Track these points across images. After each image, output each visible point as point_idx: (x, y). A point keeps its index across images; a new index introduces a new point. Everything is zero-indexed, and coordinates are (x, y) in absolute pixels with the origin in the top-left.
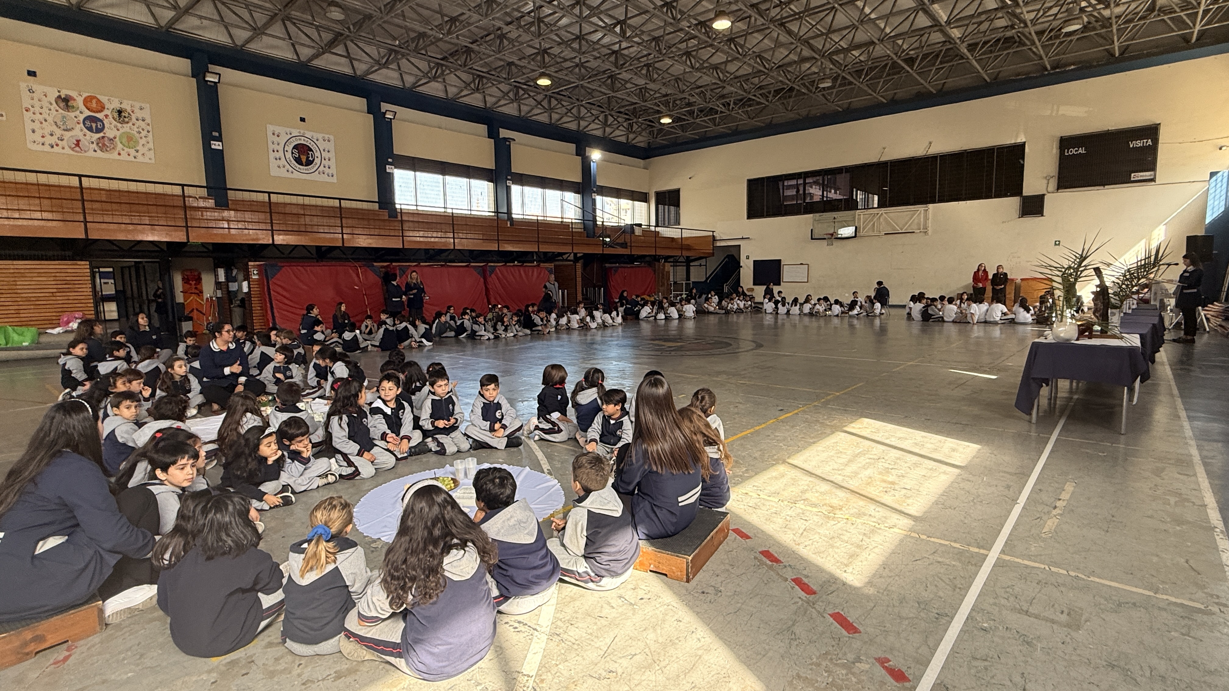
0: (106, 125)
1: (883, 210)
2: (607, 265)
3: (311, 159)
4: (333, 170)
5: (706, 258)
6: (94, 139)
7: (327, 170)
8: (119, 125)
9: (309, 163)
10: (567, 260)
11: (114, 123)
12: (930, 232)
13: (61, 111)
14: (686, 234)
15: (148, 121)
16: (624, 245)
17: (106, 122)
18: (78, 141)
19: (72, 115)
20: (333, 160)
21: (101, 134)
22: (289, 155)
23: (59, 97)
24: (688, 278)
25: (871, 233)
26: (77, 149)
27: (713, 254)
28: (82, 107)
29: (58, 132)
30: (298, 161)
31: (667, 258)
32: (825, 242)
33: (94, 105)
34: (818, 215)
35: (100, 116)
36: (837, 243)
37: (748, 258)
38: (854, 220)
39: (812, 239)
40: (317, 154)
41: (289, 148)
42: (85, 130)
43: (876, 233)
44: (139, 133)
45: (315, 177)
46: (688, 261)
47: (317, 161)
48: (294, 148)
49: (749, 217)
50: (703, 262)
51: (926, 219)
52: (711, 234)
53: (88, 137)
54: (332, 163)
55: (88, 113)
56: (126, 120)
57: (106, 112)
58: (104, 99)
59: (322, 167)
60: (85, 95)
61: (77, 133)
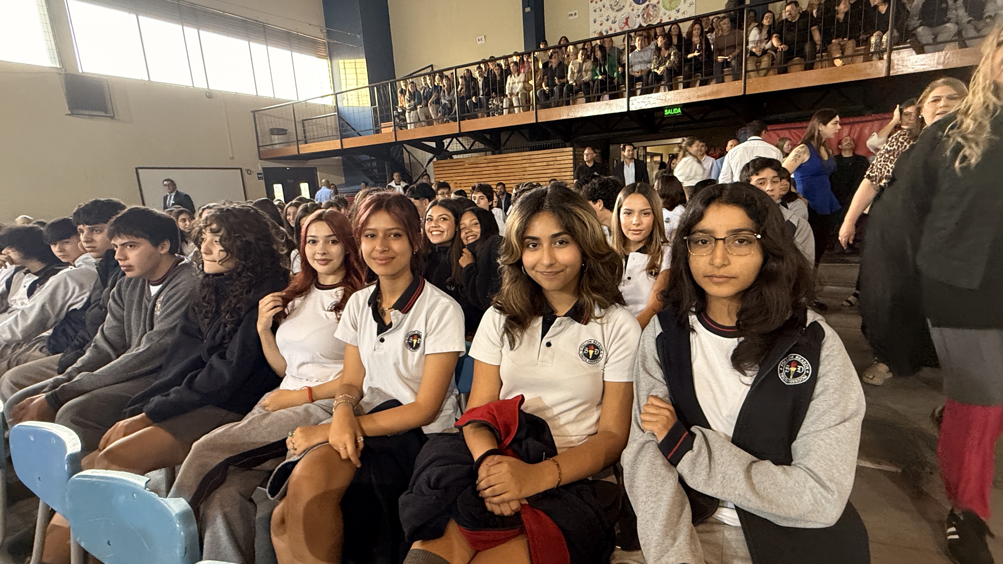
6: (640, 11)
18: (627, 19)
21: (647, 3)
26: (626, 28)
29: (612, 14)
42: (634, 4)
53: (635, 11)
61: (627, 10)
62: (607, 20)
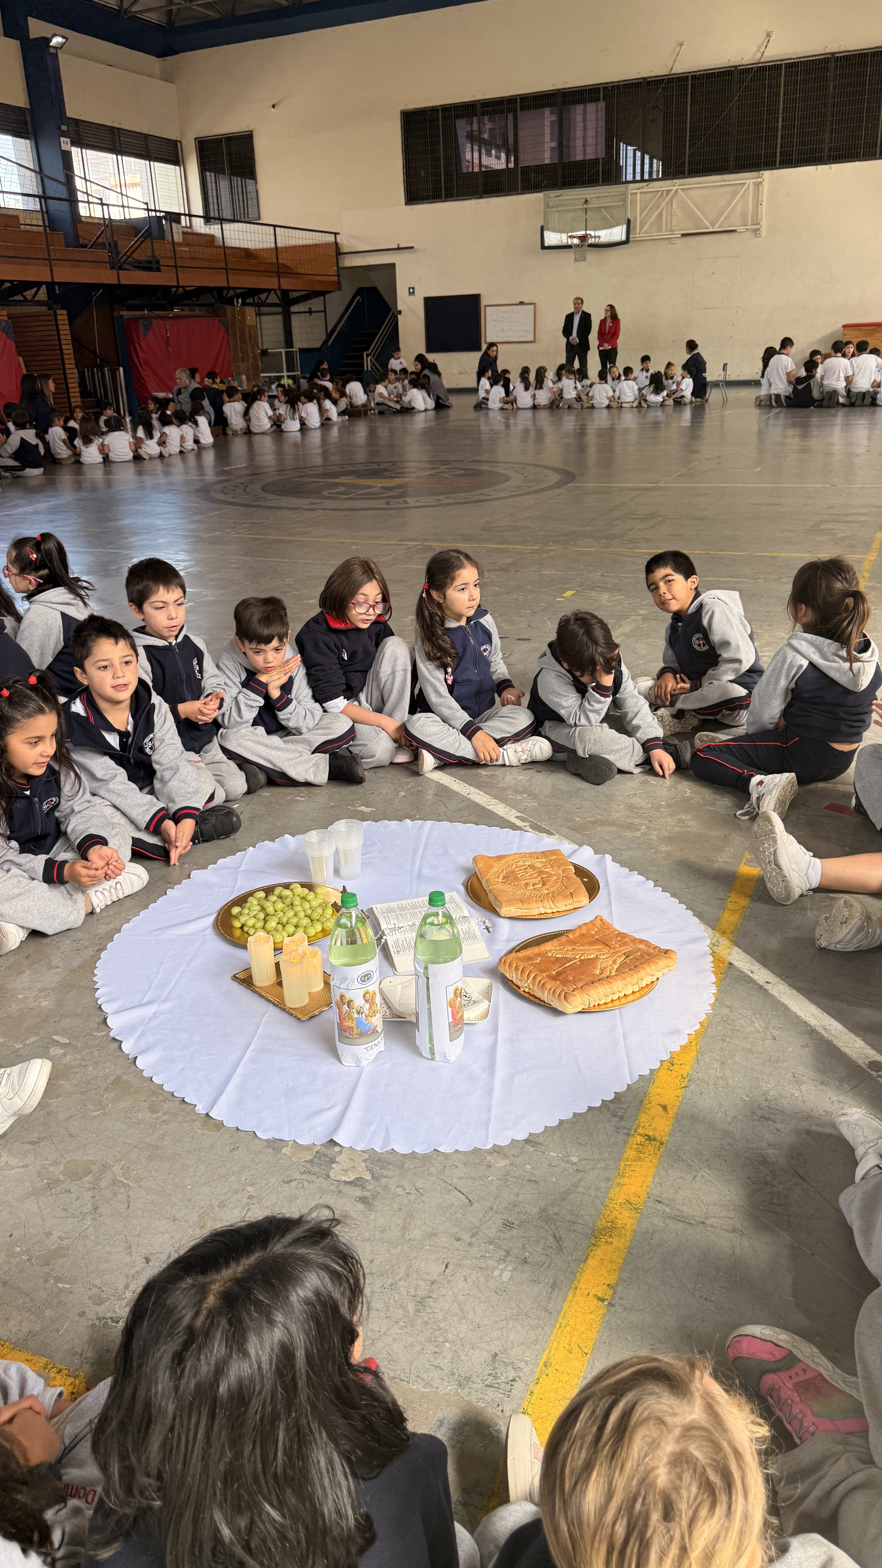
1: (675, 185)
2: (125, 314)
5: (323, 293)
10: (34, 302)
12: (764, 231)
14: (287, 239)
16: (152, 265)
24: (289, 343)
25: (655, 234)
27: (338, 286)
31: (250, 295)
32: (570, 255)
34: (552, 194)
36: (593, 256)
37: (412, 292)
38: (624, 206)
39: (543, 247)
43: (664, 234)
46: (287, 301)
49: (412, 197)
50: (316, 304)
51: (757, 203)
52: (330, 239)
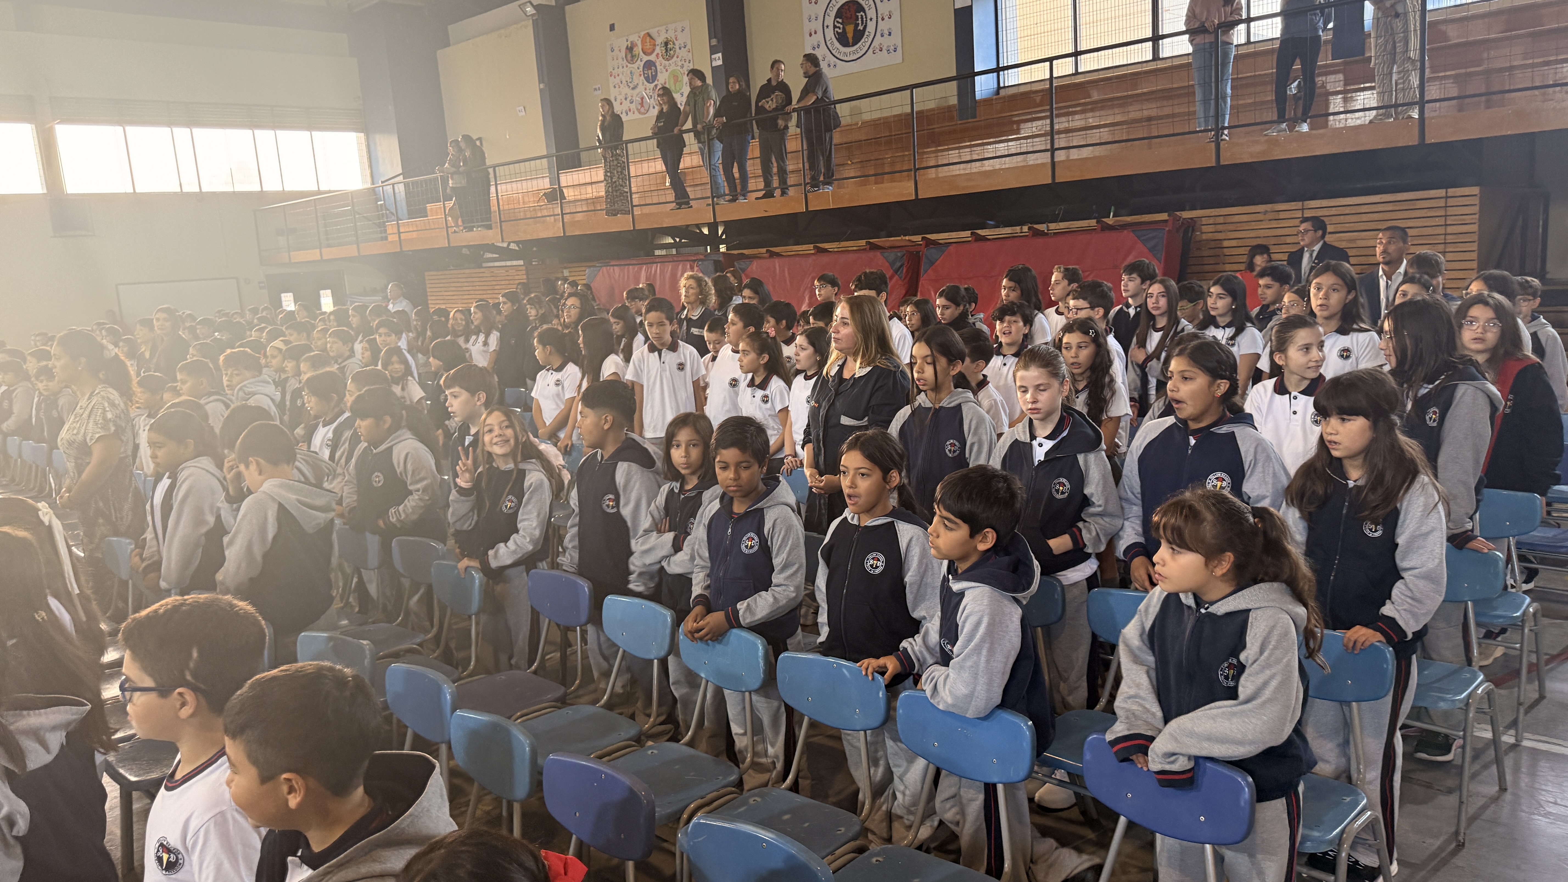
0: (659, 68)
3: (861, 27)
4: (896, 39)
7: (887, 42)
8: (667, 63)
9: (859, 35)
11: (664, 61)
13: (629, 65)
15: (689, 46)
17: (658, 64)
18: (642, 99)
19: (636, 66)
20: (896, 16)
21: (656, 82)
22: (830, 34)
23: (627, 48)
26: (642, 110)
28: (641, 53)
29: (630, 92)
30: (843, 40)
33: (648, 46)
35: (652, 58)
40: (871, 13)
41: (830, 21)
42: (646, 83)
44: (682, 66)
45: (871, 61)
47: (871, 27)
48: (836, 17)
53: (648, 91)
54: (894, 24)
55: (646, 58)
56: (672, 52)
57: (658, 50)
58: (653, 32)
59: (878, 39)
60: (642, 34)
61: (641, 88)
62: (626, 99)
